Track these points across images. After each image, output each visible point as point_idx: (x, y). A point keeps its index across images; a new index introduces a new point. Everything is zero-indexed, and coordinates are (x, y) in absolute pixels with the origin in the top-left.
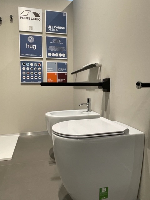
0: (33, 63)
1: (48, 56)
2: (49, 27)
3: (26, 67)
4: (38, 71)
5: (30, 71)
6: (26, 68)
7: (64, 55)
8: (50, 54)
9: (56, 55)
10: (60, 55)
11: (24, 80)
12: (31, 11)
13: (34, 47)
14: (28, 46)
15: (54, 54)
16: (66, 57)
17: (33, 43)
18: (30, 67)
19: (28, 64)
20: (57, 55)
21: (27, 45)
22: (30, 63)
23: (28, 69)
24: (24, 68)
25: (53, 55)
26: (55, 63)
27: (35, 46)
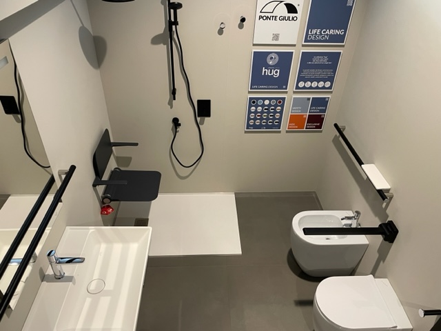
0: (270, 99)
1: (297, 87)
2: (311, 32)
3: (257, 106)
4: (275, 112)
5: (262, 112)
6: (256, 108)
7: (328, 84)
8: (301, 84)
9: (313, 85)
10: (321, 84)
11: (251, 126)
12: (281, 2)
13: (276, 72)
14: (265, 71)
15: (309, 83)
16: (330, 88)
18: (263, 106)
19: (260, 102)
22: (264, 99)
23: (260, 109)
24: (253, 109)
26: (309, 99)
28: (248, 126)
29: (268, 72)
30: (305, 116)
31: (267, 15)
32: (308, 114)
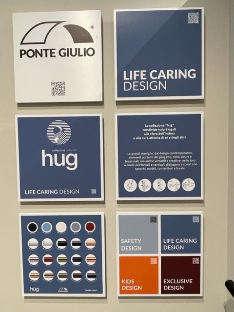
0: (68, 220)
1: (123, 192)
2: (128, 76)
3: (40, 237)
4: (84, 252)
5: (54, 251)
7: (189, 185)
8: (130, 185)
9: (156, 188)
10: (174, 184)
11: (34, 284)
12: (58, 23)
13: (71, 160)
14: (47, 159)
15: (147, 182)
16: (197, 192)
17: (66, 148)
18: (54, 235)
19: (47, 228)
20: (159, 185)
21: (44, 156)
22: (54, 220)
23: (47, 243)
24: (33, 242)
25: (145, 185)
26: (154, 219)
27: (75, 156)
28: (28, 286)
29: (54, 161)
30: (153, 262)
31: (34, 47)
32: (160, 255)
